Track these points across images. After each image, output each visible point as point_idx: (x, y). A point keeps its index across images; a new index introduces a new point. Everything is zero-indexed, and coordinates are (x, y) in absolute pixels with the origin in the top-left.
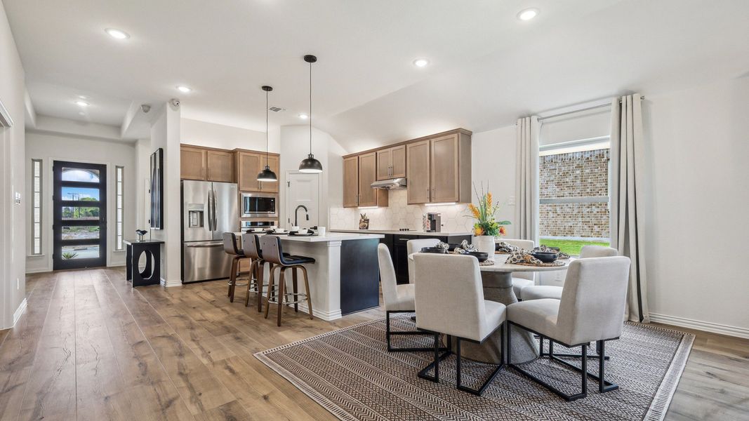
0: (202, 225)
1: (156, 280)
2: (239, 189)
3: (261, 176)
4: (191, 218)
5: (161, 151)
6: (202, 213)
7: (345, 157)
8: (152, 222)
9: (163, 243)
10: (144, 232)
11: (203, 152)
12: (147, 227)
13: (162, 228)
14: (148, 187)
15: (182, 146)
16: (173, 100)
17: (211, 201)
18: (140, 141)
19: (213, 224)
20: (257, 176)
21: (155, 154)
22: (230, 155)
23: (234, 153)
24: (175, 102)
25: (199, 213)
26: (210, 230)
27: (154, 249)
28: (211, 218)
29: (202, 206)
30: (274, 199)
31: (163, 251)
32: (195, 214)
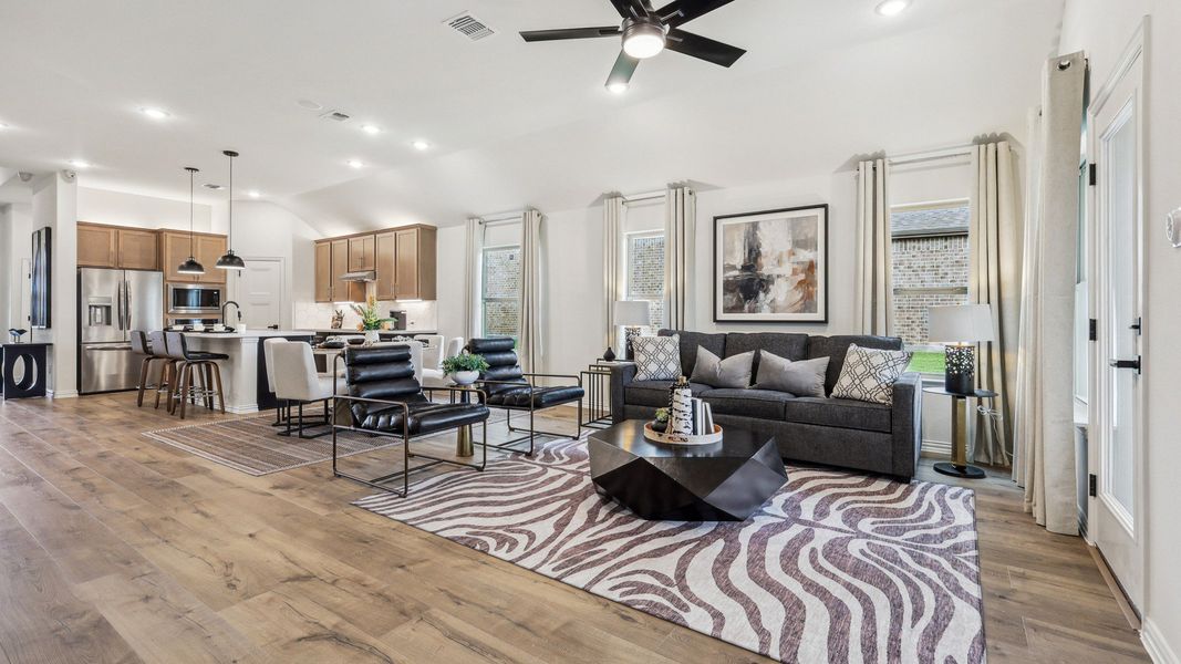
0: (109, 323)
1: (40, 391)
2: (164, 278)
3: (182, 268)
4: (92, 313)
5: (49, 230)
6: (108, 308)
7: (317, 242)
8: (34, 320)
9: (51, 344)
10: (22, 332)
11: (112, 231)
12: (26, 325)
13: (49, 326)
14: (27, 270)
15: (79, 224)
16: (65, 171)
17: (122, 293)
18: (14, 207)
19: (124, 321)
20: (177, 267)
21: (39, 232)
22: (153, 235)
23: (158, 234)
24: (70, 176)
25: (104, 309)
26: (121, 328)
27: (38, 353)
28: (123, 314)
29: (110, 300)
30: (218, 291)
31: (51, 355)
32: (99, 310)
